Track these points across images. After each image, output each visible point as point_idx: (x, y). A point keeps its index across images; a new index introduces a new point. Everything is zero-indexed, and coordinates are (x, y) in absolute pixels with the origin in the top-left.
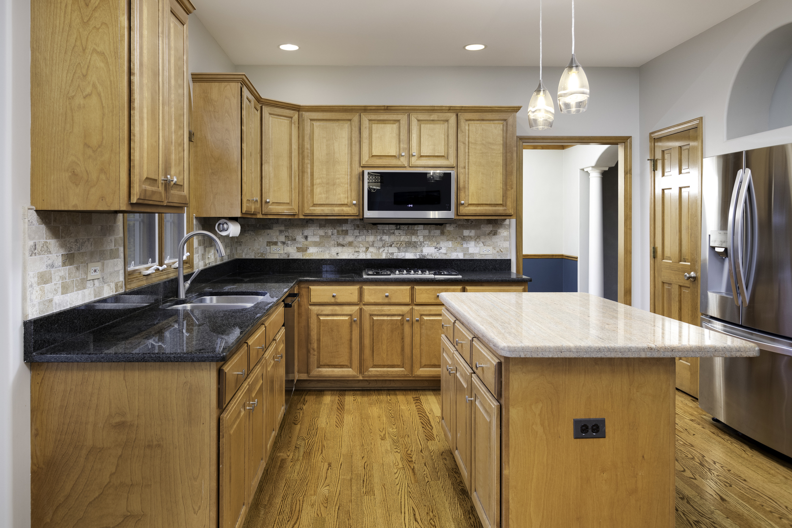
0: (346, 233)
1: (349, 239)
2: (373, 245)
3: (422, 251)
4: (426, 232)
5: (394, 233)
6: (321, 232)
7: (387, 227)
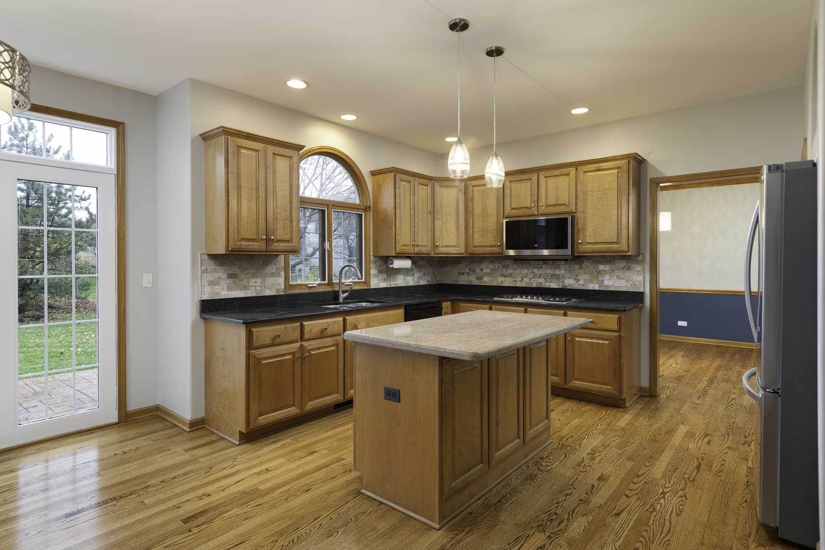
0: (507, 267)
1: (510, 271)
2: (526, 277)
3: (564, 282)
4: (567, 267)
5: (542, 267)
6: (491, 266)
7: (536, 263)
